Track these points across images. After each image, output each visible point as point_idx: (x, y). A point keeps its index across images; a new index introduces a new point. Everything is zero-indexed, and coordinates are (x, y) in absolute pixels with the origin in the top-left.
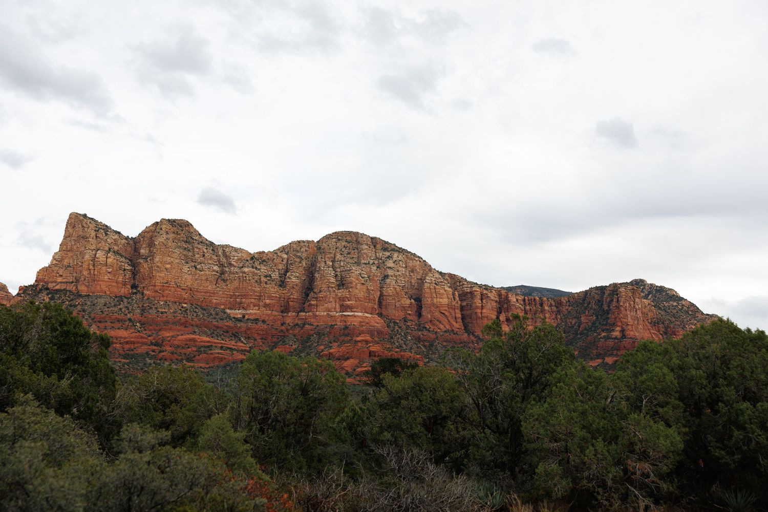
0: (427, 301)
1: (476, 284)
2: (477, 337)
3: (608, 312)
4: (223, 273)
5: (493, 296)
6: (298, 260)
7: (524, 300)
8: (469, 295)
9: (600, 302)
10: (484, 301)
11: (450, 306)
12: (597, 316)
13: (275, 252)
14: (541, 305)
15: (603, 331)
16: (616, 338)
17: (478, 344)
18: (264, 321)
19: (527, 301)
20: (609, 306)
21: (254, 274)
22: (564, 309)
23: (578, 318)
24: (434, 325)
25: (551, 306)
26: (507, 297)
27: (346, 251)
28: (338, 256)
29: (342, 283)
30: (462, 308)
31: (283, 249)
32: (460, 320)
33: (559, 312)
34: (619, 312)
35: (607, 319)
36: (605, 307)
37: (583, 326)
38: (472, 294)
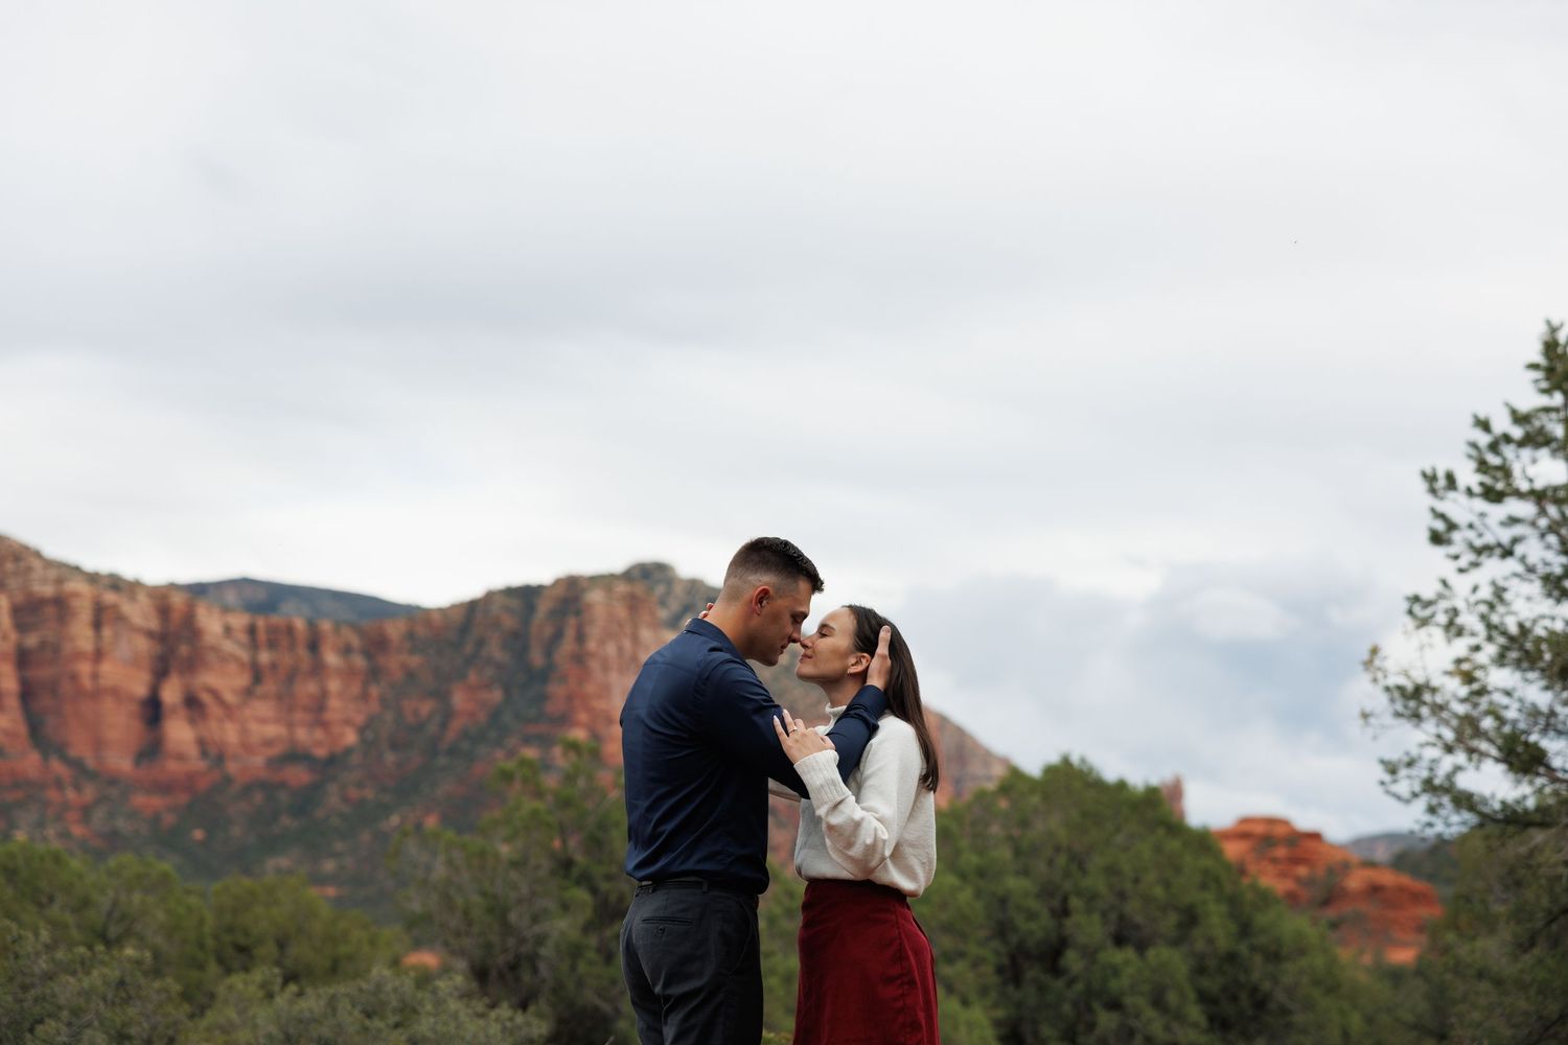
1: (77, 569)
2: (77, 765)
3: (545, 675)
5: (139, 613)
7: (252, 630)
8: (50, 611)
9: (518, 641)
10: (107, 632)
12: (507, 689)
14: (314, 645)
15: (527, 740)
17: (77, 787)
19: (262, 636)
20: (549, 652)
22: (394, 663)
23: (441, 696)
25: (347, 651)
26: (189, 619)
30: (23, 658)
33: (374, 673)
34: (584, 674)
35: (543, 697)
36: (537, 658)
37: (457, 724)
38: (61, 605)
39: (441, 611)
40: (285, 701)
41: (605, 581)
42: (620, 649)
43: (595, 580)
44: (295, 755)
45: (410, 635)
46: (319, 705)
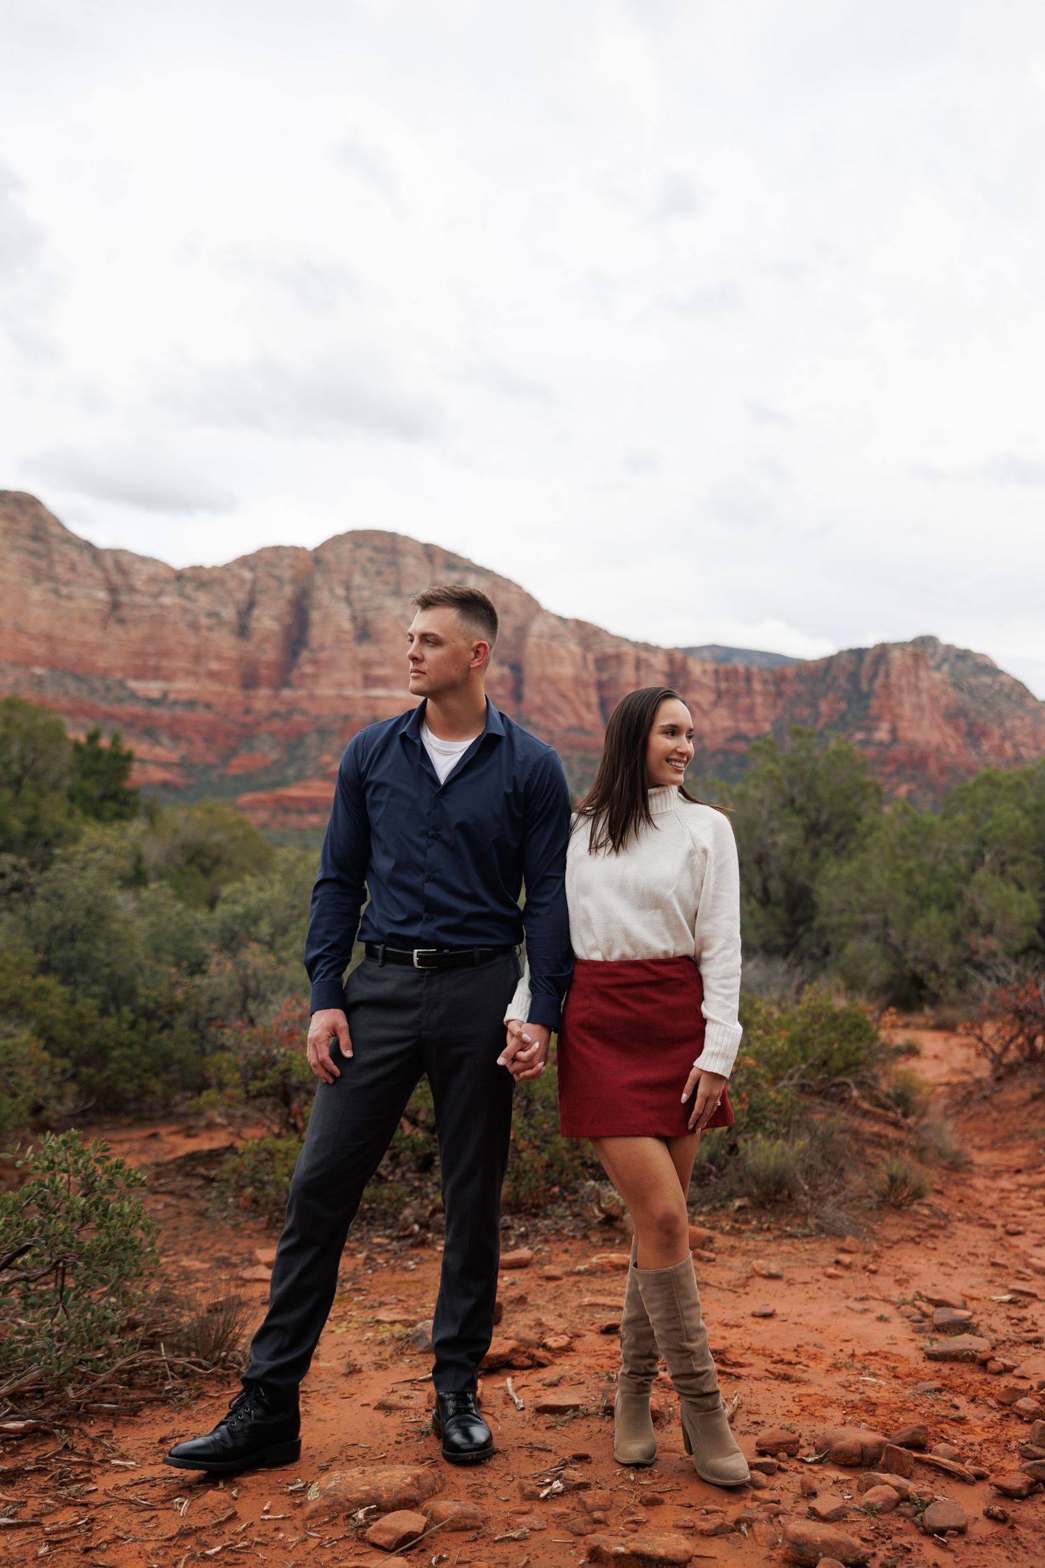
0: (533, 669)
1: (627, 640)
3: (868, 695)
4: (116, 605)
5: (659, 662)
6: (274, 584)
7: (717, 671)
8: (614, 661)
9: (854, 677)
10: (642, 671)
11: (578, 682)
12: (849, 702)
13: (227, 568)
14: (749, 679)
15: (859, 729)
16: (881, 744)
18: (208, 706)
19: (722, 675)
20: (871, 683)
21: (185, 610)
22: (788, 689)
23: (814, 705)
24: (547, 716)
25: (765, 682)
26: (685, 666)
27: (372, 568)
28: (358, 579)
29: (364, 633)
30: (601, 686)
31: (244, 561)
32: (595, 709)
33: (779, 694)
34: (889, 695)
35: (867, 707)
36: (864, 686)
37: (822, 721)
38: (619, 658)
39: (814, 661)
40: (733, 709)
41: (902, 646)
42: (909, 682)
43: (896, 645)
44: (739, 736)
45: (798, 675)
46: (750, 711)
